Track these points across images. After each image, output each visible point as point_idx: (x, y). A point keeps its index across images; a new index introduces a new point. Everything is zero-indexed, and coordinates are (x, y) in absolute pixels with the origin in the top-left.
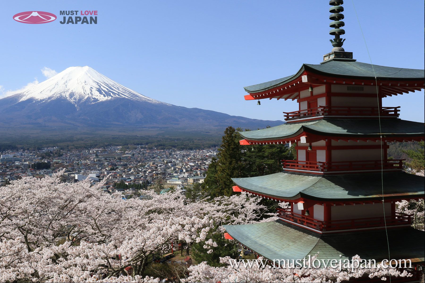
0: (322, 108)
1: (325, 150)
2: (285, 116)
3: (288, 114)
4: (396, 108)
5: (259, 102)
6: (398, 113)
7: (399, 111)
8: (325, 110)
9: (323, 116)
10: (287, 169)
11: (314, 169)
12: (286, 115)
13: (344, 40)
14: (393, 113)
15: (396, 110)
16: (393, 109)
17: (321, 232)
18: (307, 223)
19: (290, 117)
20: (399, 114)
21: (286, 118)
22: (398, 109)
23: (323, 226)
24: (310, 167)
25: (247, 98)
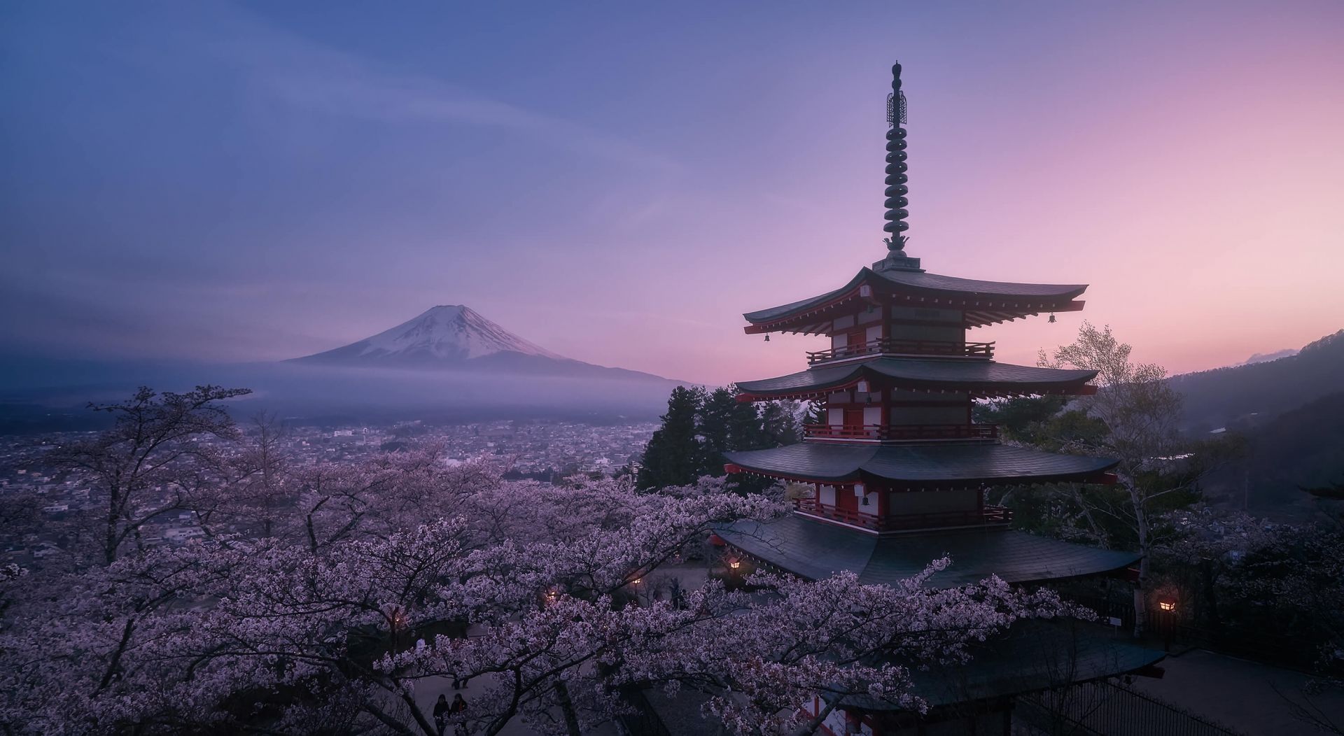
0: (880, 342)
1: (880, 409)
2: (809, 358)
3: (813, 354)
4: (988, 345)
5: (767, 338)
6: (991, 351)
7: (993, 348)
8: (885, 344)
9: (881, 354)
10: (811, 438)
11: (861, 436)
12: (811, 356)
13: (907, 239)
14: (984, 352)
15: (988, 348)
16: (984, 346)
17: (877, 533)
18: (849, 518)
19: (816, 360)
20: (993, 354)
21: (810, 360)
22: (991, 346)
23: (881, 523)
24: (855, 434)
25: (748, 331)
